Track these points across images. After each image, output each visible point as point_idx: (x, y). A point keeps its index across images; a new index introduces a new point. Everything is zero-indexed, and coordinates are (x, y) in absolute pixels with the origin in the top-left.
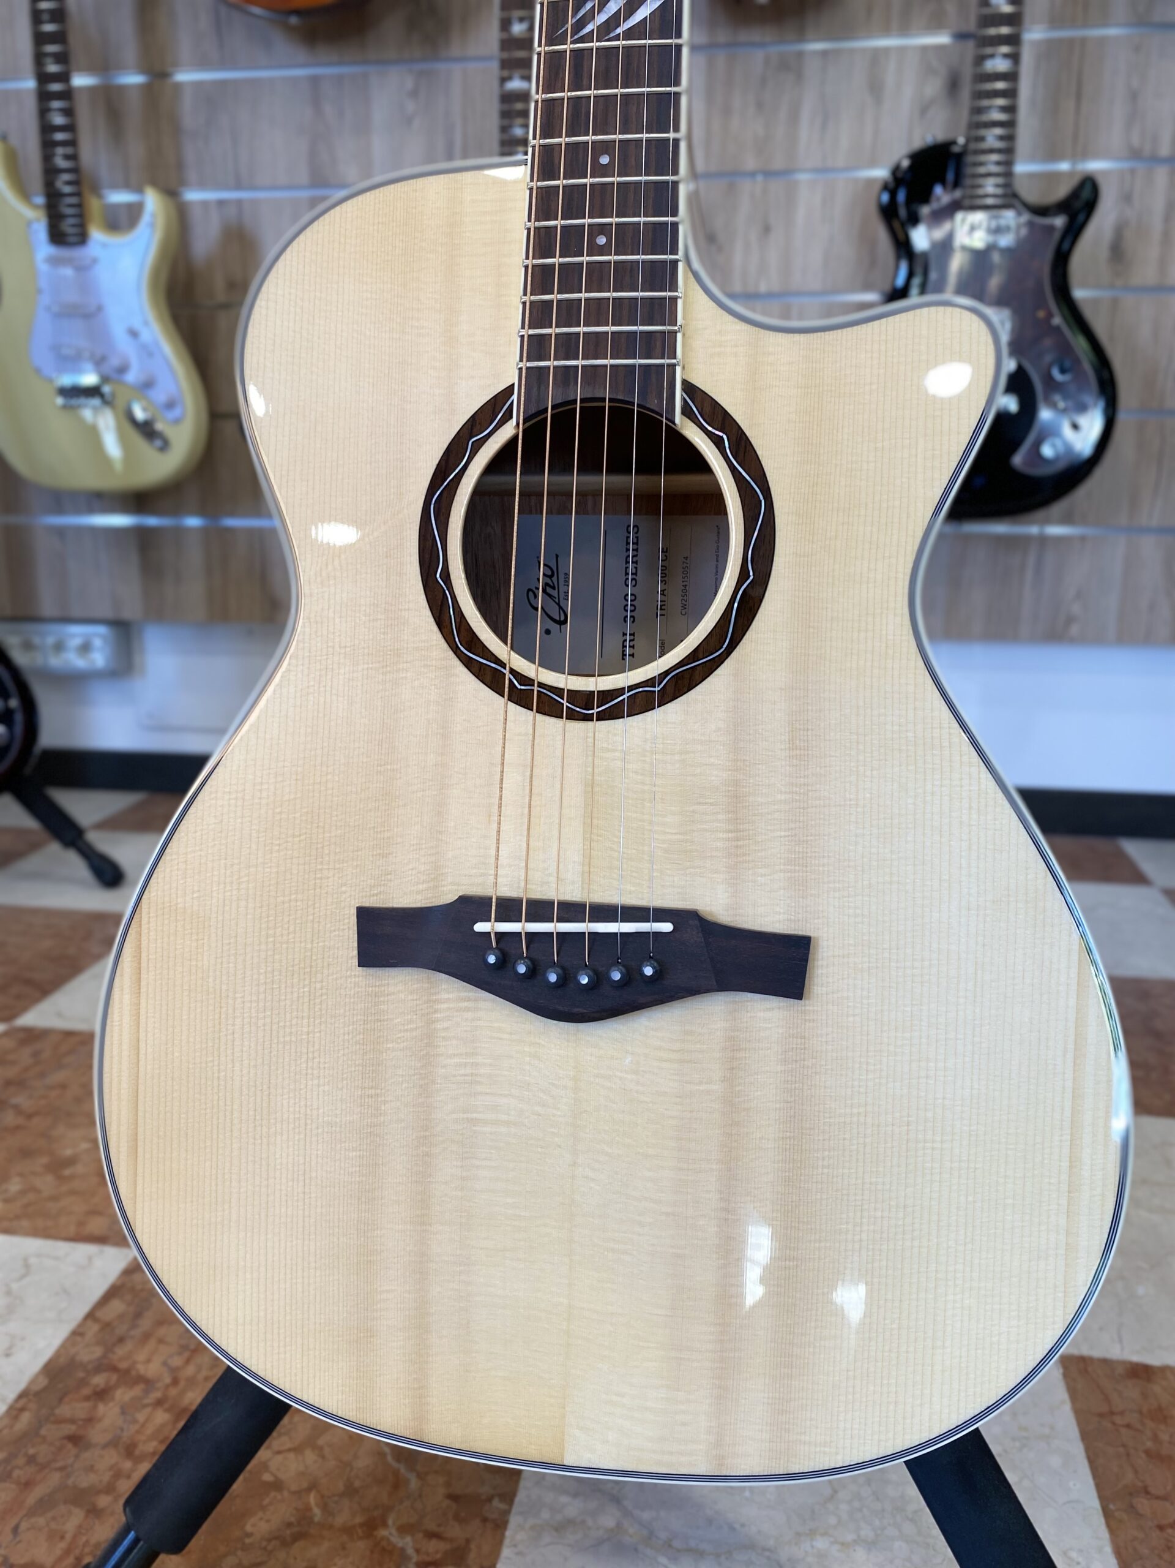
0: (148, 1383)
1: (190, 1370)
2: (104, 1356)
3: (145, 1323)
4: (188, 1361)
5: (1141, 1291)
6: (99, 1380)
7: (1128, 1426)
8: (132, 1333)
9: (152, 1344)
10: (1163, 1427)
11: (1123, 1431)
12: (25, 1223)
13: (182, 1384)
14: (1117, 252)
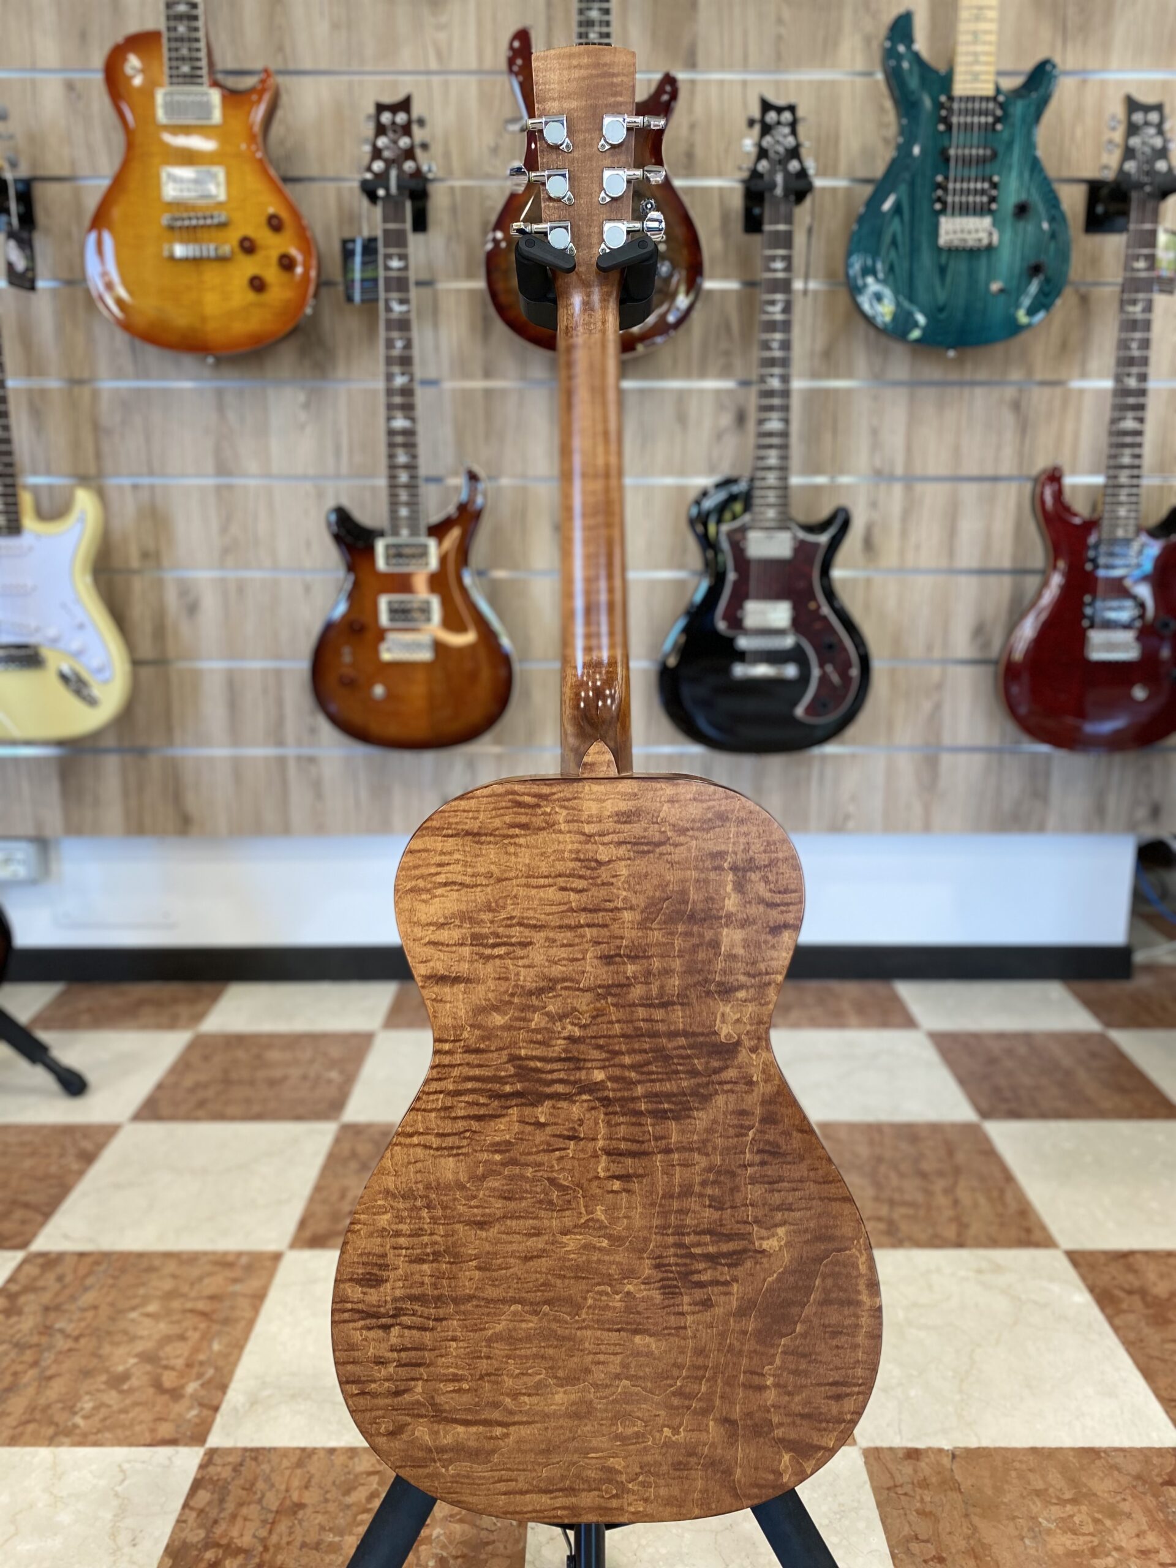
0: (246, 1552)
1: (274, 1539)
2: (207, 1537)
3: (230, 1506)
4: (270, 1532)
5: (912, 1393)
6: (210, 1555)
7: (906, 1494)
8: (222, 1515)
9: (239, 1522)
10: (926, 1492)
11: (902, 1497)
12: (108, 1435)
13: (272, 1550)
14: (868, 544)
